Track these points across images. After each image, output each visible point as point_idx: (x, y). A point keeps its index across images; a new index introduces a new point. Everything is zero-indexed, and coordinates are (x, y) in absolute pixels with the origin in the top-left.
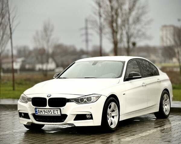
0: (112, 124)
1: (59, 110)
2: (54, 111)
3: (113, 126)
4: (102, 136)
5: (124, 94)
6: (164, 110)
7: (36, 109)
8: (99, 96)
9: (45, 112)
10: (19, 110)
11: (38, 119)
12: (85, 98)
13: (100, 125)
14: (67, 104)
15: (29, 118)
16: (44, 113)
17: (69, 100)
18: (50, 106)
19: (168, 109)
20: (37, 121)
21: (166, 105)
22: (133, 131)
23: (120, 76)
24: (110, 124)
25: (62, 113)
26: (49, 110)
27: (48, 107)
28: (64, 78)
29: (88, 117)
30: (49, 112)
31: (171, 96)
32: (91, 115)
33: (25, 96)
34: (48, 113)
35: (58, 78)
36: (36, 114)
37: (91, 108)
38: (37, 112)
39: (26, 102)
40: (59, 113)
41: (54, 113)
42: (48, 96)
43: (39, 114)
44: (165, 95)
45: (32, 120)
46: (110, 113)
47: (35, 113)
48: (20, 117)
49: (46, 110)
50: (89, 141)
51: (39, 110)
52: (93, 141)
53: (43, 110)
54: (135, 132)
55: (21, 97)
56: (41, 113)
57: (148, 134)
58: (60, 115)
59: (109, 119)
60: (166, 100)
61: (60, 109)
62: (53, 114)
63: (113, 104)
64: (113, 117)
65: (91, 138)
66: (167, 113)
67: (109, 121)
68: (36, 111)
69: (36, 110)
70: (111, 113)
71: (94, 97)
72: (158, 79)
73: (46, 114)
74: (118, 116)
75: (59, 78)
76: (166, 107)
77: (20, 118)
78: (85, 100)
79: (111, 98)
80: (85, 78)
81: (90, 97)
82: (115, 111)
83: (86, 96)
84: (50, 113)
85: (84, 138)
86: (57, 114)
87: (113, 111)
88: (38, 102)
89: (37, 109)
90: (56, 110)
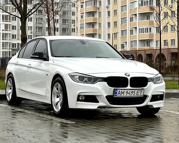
1: (143, 90)
2: (138, 92)
9: (127, 93)
14: (149, 83)
16: (125, 94)
18: (131, 86)
25: (144, 94)
26: (133, 91)
27: (129, 87)
34: (131, 94)
36: (115, 96)
40: (142, 94)
41: (138, 94)
43: (118, 95)
51: (121, 91)
53: (125, 91)
56: (122, 94)
62: (136, 95)
69: (115, 91)
73: (128, 95)
86: (140, 95)
89: (118, 91)
90: (140, 90)
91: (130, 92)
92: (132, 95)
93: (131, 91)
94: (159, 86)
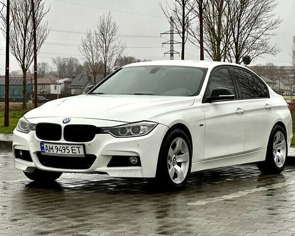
0: (176, 176)
1: (82, 147)
2: (73, 149)
3: (178, 181)
4: (155, 196)
5: (200, 125)
6: (275, 159)
7: (42, 143)
8: (153, 125)
9: (57, 149)
10: (15, 146)
11: (45, 162)
12: (129, 128)
13: (154, 176)
14: (97, 136)
15: (30, 160)
16: (55, 151)
17: (100, 130)
18: (66, 139)
19: (283, 158)
20: (44, 164)
21: (279, 151)
22: (214, 190)
23: (197, 94)
24: (172, 176)
25: (87, 153)
26: (65, 146)
27: (62, 141)
28: (99, 94)
29: (134, 162)
30: (65, 150)
31: (290, 136)
32: (138, 158)
33: (25, 121)
34: (63, 151)
35: (89, 94)
36: (42, 153)
37: (138, 145)
38: (44, 149)
39: (27, 132)
40: (82, 153)
41: (74, 151)
42: (65, 121)
43: (47, 153)
44: (278, 134)
45: (36, 163)
46: (174, 156)
47: (40, 150)
48: (17, 157)
49: (59, 146)
50: (130, 204)
51: (48, 145)
52: (137, 203)
53: (54, 146)
54: (217, 193)
55: (19, 123)
56: (52, 151)
57: (238, 196)
58: (84, 156)
59: (172, 167)
60: (280, 142)
61: (84, 145)
62: (71, 153)
63: (179, 141)
64: (179, 164)
65: (135, 199)
66: (280, 165)
67: (170, 171)
68: (42, 148)
69: (42, 146)
70: (174, 158)
71: (145, 125)
72: (267, 105)
73: (59, 152)
74: (188, 163)
75: (91, 93)
76: (278, 153)
77: (16, 160)
78: (128, 130)
79: (177, 130)
80: (135, 94)
81: (139, 127)
82: (183, 154)
83: (130, 123)
84: (67, 151)
85: (123, 198)
86: (78, 153)
87: (180, 153)
88: (47, 131)
89: (45, 145)
90: (76, 146)
91: (61, 149)
92: (66, 153)
93: (62, 146)
94: (121, 141)
